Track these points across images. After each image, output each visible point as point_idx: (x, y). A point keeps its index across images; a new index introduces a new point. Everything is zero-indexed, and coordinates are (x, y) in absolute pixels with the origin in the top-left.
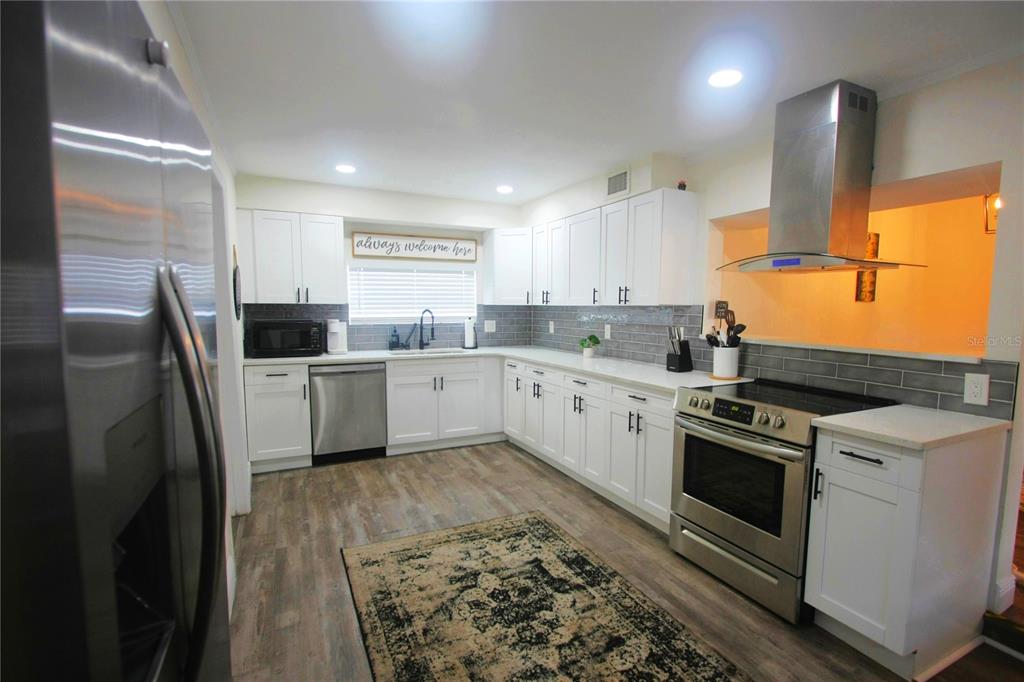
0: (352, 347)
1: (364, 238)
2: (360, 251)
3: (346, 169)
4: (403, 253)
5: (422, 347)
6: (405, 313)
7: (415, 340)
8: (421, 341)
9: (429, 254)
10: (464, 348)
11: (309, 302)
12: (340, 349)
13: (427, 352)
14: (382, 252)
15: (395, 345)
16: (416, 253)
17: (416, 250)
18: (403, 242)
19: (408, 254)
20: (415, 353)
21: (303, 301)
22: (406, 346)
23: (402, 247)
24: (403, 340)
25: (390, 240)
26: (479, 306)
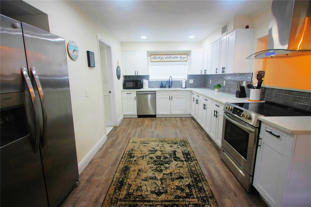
0: (149, 87)
1: (154, 56)
2: (153, 60)
3: (143, 37)
4: (164, 60)
5: (169, 88)
6: (165, 78)
7: (167, 85)
8: (169, 86)
9: (172, 60)
10: (182, 88)
11: (138, 75)
12: (146, 87)
13: (170, 89)
14: (159, 60)
15: (162, 86)
16: (168, 60)
17: (168, 59)
18: (164, 57)
19: (166, 60)
20: (167, 89)
21: (136, 75)
22: (165, 87)
23: (164, 58)
24: (164, 85)
25: (161, 56)
26: (188, 75)
